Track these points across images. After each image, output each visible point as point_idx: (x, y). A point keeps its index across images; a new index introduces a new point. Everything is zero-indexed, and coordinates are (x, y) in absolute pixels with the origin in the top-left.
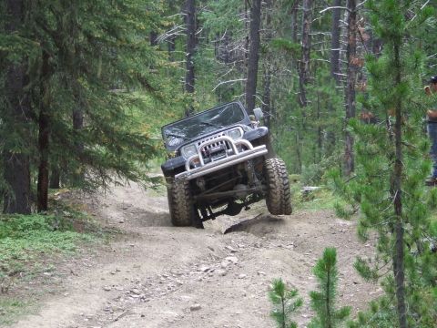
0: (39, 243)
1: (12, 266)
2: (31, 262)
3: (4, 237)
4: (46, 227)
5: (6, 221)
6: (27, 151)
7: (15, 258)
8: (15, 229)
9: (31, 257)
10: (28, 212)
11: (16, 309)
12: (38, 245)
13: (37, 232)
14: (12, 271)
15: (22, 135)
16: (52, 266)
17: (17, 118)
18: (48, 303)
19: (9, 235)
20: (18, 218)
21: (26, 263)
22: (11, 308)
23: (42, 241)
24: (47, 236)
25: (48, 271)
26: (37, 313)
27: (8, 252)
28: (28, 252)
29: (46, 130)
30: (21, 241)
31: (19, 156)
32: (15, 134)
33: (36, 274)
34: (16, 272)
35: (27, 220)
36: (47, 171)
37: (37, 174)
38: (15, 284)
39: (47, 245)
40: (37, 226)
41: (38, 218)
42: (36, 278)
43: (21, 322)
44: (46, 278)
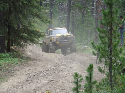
0: (7, 61)
2: (5, 67)
4: (9, 57)
6: (4, 35)
7: (1, 65)
9: (5, 65)
10: (4, 53)
11: (1, 80)
12: (7, 62)
13: (7, 58)
15: (3, 31)
16: (11, 68)
17: (2, 26)
18: (10, 78)
20: (2, 54)
21: (4, 67)
23: (8, 61)
24: (10, 59)
25: (10, 69)
26: (7, 81)
28: (4, 64)
29: (10, 29)
30: (2, 61)
31: (2, 37)
32: (1, 30)
33: (7, 70)
34: (1, 69)
35: (4, 55)
36: (10, 41)
37: (7, 42)
39: (10, 62)
40: (7, 56)
41: (7, 54)
42: (7, 71)
43: (2, 83)
44: (10, 71)
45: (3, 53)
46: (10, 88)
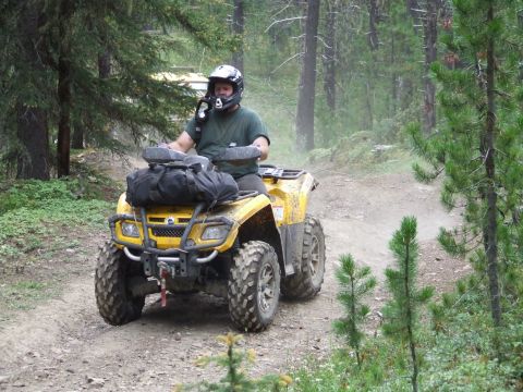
0: (60, 214)
1: (28, 241)
2: (51, 237)
3: (19, 207)
4: (67, 195)
5: (20, 188)
6: (44, 105)
7: (32, 232)
8: (30, 198)
9: (51, 230)
10: (46, 178)
11: (35, 291)
12: (59, 217)
13: (58, 200)
14: (27, 247)
15: (38, 86)
16: (75, 241)
17: (33, 65)
18: (72, 285)
19: (24, 204)
20: (35, 184)
21: (45, 238)
22: (27, 291)
23: (64, 211)
24: (69, 205)
25: (71, 247)
26: (58, 298)
27: (23, 225)
28: (46, 225)
29: (66, 79)
30: (39, 211)
31: (34, 110)
32: (30, 84)
33: (57, 251)
34: (33, 249)
35: (45, 187)
36: (68, 129)
37: (56, 132)
38: (32, 262)
39: (70, 216)
40: (57, 194)
41: (59, 185)
42: (57, 255)
43: (40, 307)
44: (68, 255)
45: (39, 181)
46: (72, 327)
